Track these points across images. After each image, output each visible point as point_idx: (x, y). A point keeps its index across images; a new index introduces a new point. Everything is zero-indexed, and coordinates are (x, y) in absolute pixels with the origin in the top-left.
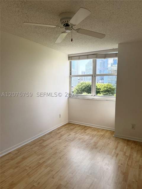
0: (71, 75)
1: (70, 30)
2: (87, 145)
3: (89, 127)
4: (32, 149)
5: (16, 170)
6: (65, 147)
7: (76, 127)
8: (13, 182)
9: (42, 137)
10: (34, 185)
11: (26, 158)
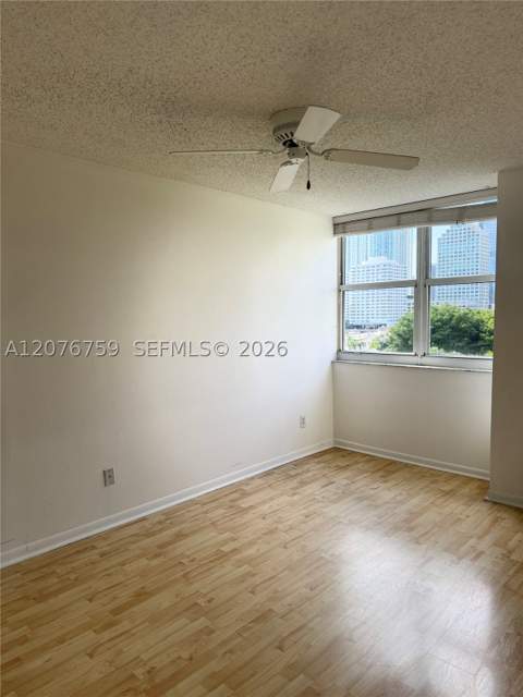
0: (342, 284)
1: (302, 157)
2: (379, 518)
3: (406, 465)
4: (206, 512)
5: (155, 562)
6: (307, 517)
7: (357, 463)
8: (143, 588)
9: (240, 483)
10: (199, 601)
11: (186, 536)
